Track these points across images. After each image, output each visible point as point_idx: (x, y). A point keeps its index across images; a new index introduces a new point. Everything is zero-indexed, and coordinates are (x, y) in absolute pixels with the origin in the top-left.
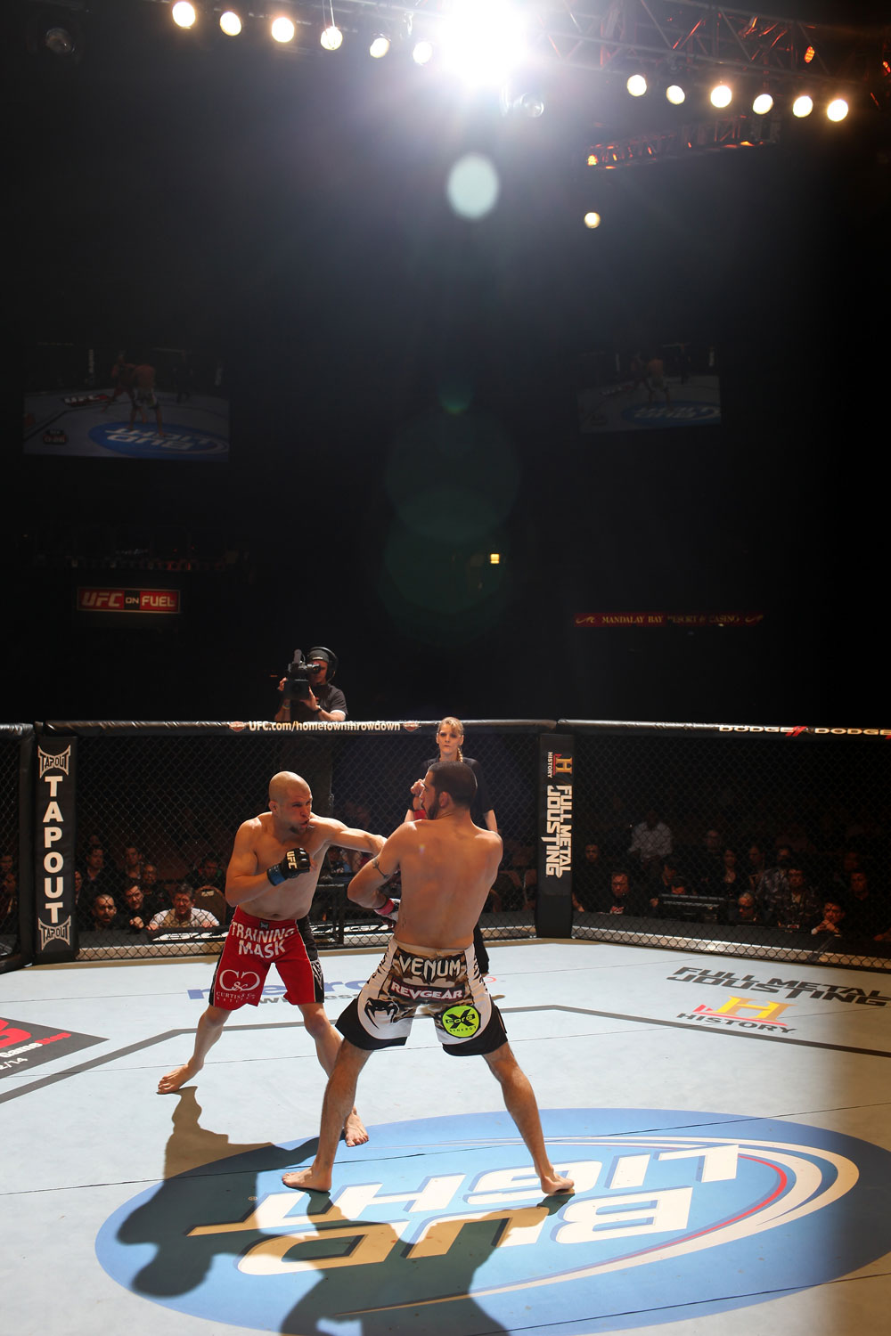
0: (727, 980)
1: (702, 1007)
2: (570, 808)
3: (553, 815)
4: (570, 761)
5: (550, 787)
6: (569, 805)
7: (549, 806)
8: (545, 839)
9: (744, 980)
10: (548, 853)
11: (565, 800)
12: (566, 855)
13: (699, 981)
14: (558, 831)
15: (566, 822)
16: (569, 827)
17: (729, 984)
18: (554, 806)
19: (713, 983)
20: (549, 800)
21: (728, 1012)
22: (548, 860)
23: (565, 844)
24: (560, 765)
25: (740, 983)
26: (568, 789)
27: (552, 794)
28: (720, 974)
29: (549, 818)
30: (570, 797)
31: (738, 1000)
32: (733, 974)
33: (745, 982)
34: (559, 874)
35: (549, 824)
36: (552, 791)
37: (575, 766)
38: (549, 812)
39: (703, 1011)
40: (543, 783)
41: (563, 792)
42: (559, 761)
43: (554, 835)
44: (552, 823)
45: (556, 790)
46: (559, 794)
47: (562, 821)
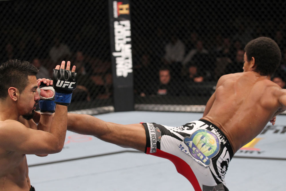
6: (129, 33)
7: (116, 34)
10: (117, 62)
23: (128, 56)
24: (122, 9)
35: (116, 45)
37: (131, 9)
38: (116, 38)
40: (111, 20)
41: (124, 26)
42: (121, 6)
43: (120, 51)
44: (119, 44)
45: (120, 24)
46: (121, 27)
47: (125, 43)
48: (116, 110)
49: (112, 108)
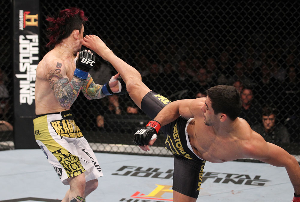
0: (154, 173)
1: (137, 193)
2: (37, 52)
3: (24, 58)
4: (36, 16)
5: (21, 37)
6: (36, 50)
7: (21, 50)
8: (18, 76)
9: (166, 173)
10: (21, 86)
11: (33, 47)
13: (135, 175)
14: (28, 70)
15: (34, 63)
17: (156, 176)
18: (25, 51)
19: (145, 176)
20: (21, 46)
21: (157, 195)
22: (21, 91)
23: (34, 80)
24: (29, 20)
26: (35, 38)
27: (23, 43)
28: (149, 169)
29: (22, 60)
30: (37, 44)
31: (163, 187)
32: (158, 169)
33: (168, 174)
34: (30, 102)
35: (21, 65)
36: (23, 39)
37: (41, 20)
39: (138, 196)
40: (15, 33)
41: (31, 41)
42: (28, 17)
43: (25, 73)
44: (24, 63)
45: (26, 39)
46: (28, 42)
47: (31, 62)
48: (17, 147)
49: (11, 144)
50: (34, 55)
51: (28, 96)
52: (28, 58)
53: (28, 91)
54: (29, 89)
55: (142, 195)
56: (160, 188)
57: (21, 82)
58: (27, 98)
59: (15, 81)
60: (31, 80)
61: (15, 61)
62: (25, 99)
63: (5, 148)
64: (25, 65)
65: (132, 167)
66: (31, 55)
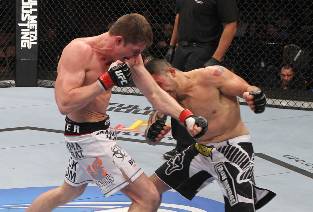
0: (134, 110)
1: (119, 126)
2: (36, 4)
3: (25, 9)
7: (23, 3)
9: (144, 109)
10: (22, 33)
12: (34, 35)
13: (117, 110)
15: (34, 13)
16: (36, 17)
17: (135, 112)
19: (126, 112)
21: (135, 128)
23: (33, 28)
25: (143, 111)
28: (130, 106)
29: (23, 11)
31: (141, 121)
32: (138, 106)
33: (146, 111)
34: (29, 47)
35: (23, 15)
38: (23, 7)
39: (120, 128)
47: (31, 13)
50: (34, 7)
51: (28, 41)
52: (29, 9)
53: (28, 38)
54: (29, 36)
55: (124, 127)
56: (138, 122)
57: (22, 30)
58: (27, 43)
59: (17, 28)
60: (31, 28)
61: (17, 12)
62: (25, 44)
63: (8, 85)
64: (27, 15)
65: (115, 104)
66: (31, 7)
